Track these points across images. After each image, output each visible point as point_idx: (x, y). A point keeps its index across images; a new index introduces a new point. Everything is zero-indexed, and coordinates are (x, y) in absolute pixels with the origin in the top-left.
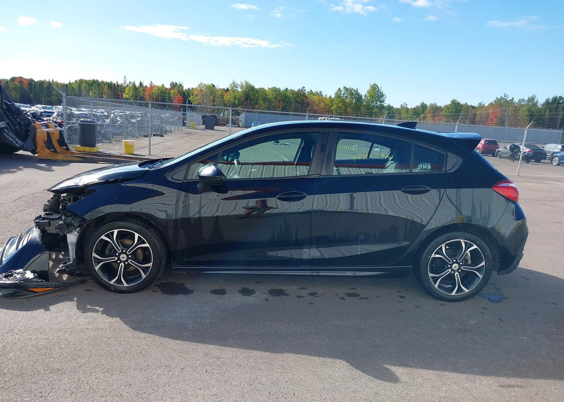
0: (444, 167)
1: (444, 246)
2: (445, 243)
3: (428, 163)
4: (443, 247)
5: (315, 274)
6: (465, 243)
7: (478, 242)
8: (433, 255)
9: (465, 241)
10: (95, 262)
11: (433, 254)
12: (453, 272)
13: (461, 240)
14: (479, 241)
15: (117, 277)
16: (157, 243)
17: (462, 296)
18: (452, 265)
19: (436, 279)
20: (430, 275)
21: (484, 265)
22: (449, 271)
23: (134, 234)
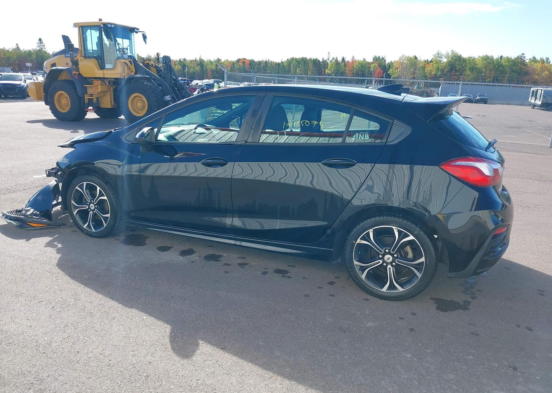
0: (386, 137)
1: (372, 232)
2: (373, 229)
3: (366, 133)
4: (370, 232)
5: (237, 244)
6: (399, 231)
7: (416, 232)
8: (359, 241)
9: (398, 229)
10: (74, 208)
11: (359, 239)
12: (385, 264)
13: (394, 228)
14: (417, 230)
15: (88, 223)
16: (113, 197)
17: (395, 295)
18: (384, 255)
19: (363, 269)
20: (356, 263)
21: (423, 262)
22: (380, 262)
23: (97, 187)
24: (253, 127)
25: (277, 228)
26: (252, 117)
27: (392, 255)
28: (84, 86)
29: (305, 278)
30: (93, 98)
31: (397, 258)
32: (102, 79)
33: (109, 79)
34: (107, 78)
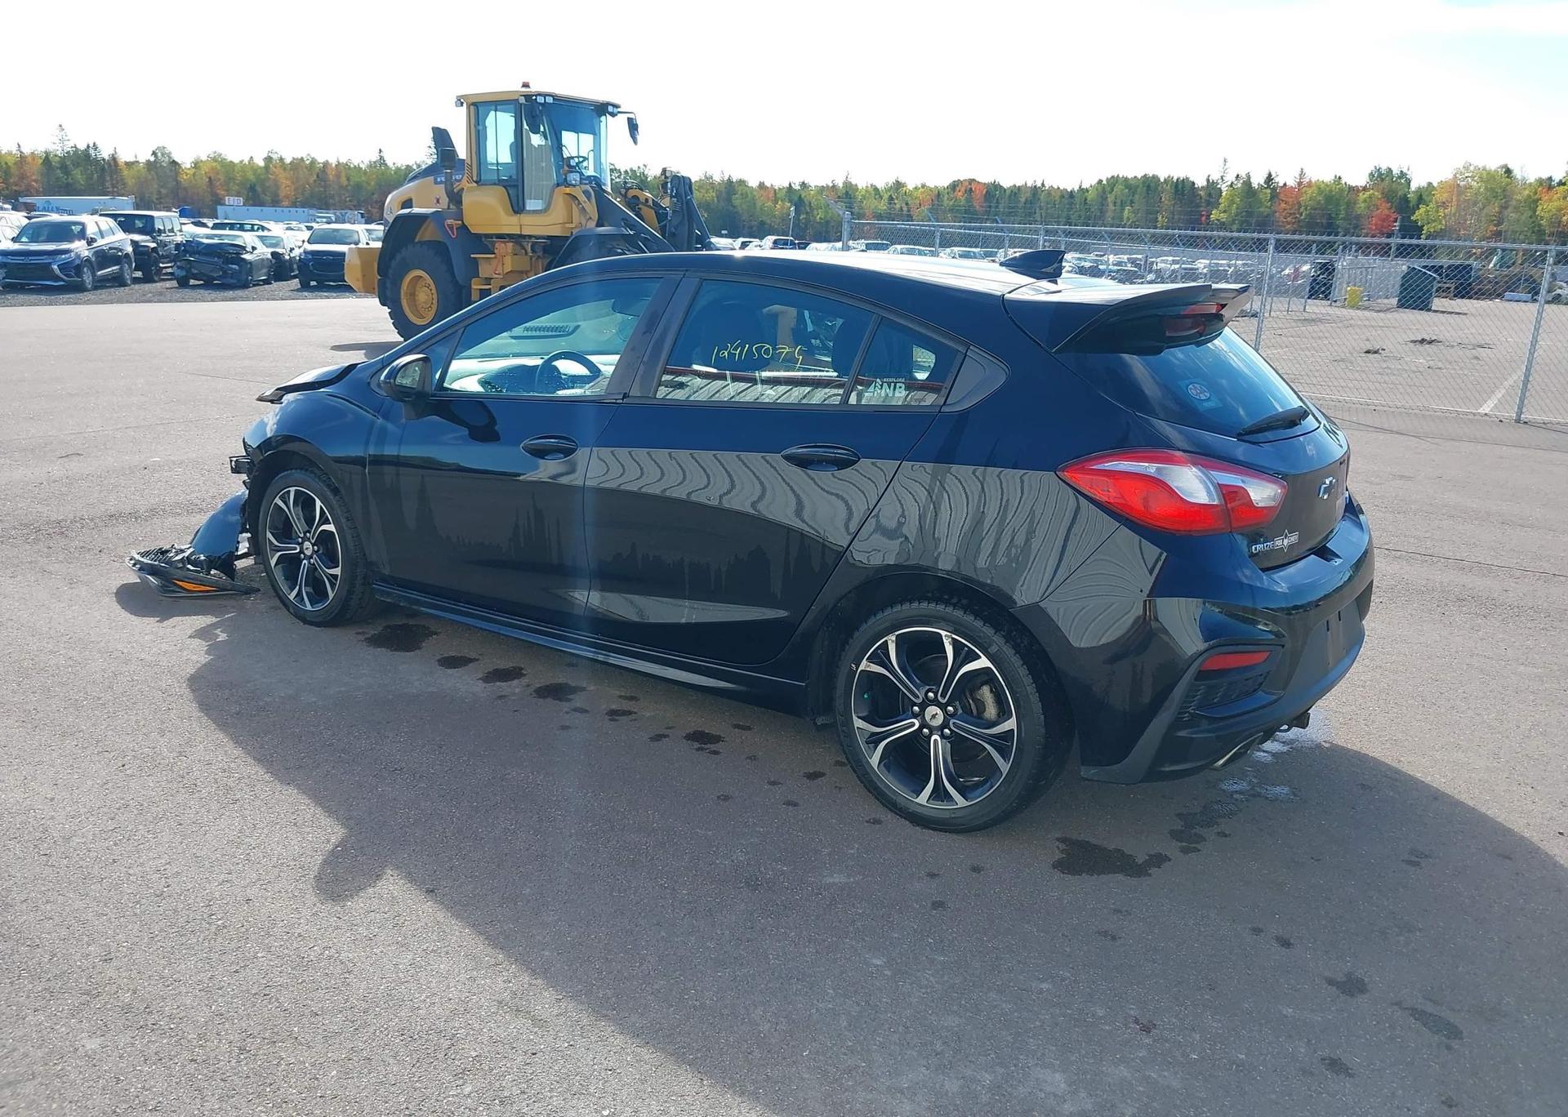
0: (944, 392)
1: (893, 641)
2: (897, 633)
3: (900, 380)
4: (889, 642)
5: (601, 658)
6: (955, 643)
7: (993, 649)
8: (864, 665)
9: (953, 638)
10: (271, 550)
11: (864, 661)
12: (925, 730)
13: (943, 633)
14: (998, 642)
15: (298, 587)
16: (346, 526)
17: (947, 815)
18: (923, 706)
19: (874, 740)
20: (858, 723)
21: (1013, 730)
22: (913, 725)
23: (315, 500)
24: (645, 359)
25: (683, 621)
26: (645, 333)
27: (943, 707)
28: (472, 256)
29: (753, 758)
30: (490, 289)
31: (953, 716)
32: (518, 239)
33: (533, 240)
34: (530, 237)
